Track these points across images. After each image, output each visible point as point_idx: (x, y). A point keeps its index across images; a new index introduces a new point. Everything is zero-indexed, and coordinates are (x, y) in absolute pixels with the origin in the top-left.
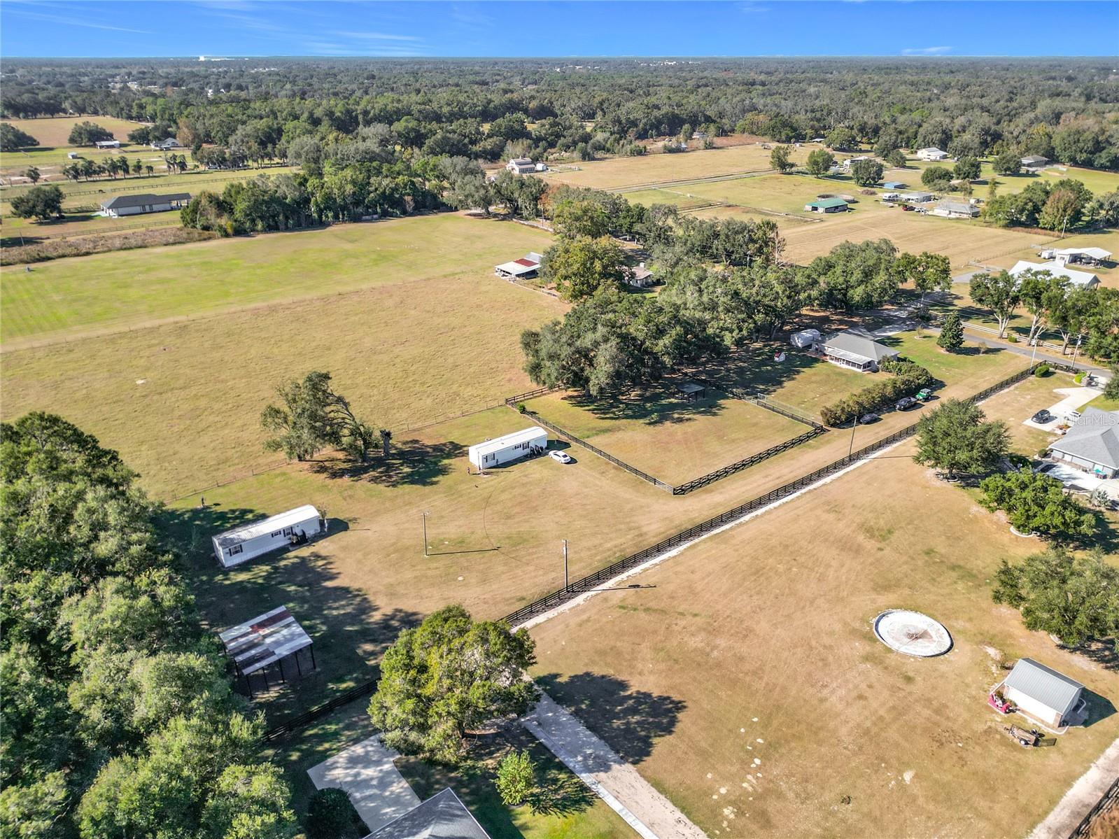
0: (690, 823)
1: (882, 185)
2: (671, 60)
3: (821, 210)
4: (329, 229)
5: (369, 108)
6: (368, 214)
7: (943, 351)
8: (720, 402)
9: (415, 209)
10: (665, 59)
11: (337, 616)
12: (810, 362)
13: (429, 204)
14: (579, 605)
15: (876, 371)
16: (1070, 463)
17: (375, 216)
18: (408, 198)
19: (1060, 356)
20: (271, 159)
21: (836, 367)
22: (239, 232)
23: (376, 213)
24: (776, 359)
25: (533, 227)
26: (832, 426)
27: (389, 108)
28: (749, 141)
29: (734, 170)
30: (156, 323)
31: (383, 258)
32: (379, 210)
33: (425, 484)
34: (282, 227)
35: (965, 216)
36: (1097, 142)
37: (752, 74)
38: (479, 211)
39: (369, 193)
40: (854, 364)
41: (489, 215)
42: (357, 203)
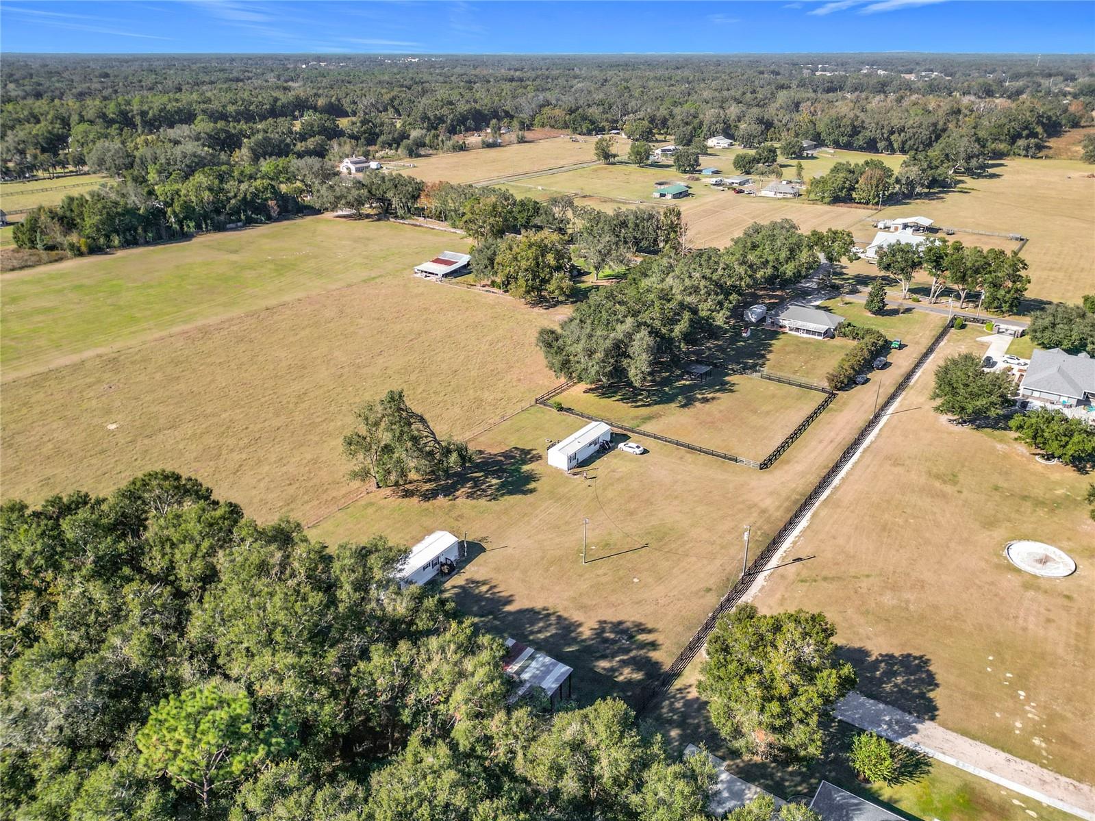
0: (1018, 760)
1: (701, 171)
2: (414, 56)
3: (669, 196)
4: (194, 240)
5: (145, 108)
6: (231, 222)
7: (869, 314)
8: (727, 378)
9: (279, 214)
10: (407, 56)
11: (546, 639)
12: (774, 335)
13: (291, 208)
14: (763, 587)
15: (833, 337)
16: (1038, 398)
17: (239, 224)
18: (271, 203)
19: (958, 310)
20: (64, 167)
21: (797, 337)
22: (94, 250)
23: (240, 220)
24: (744, 335)
25: (416, 225)
26: (839, 390)
27: (168, 107)
28: (553, 135)
29: (562, 163)
30: (76, 358)
31: (282, 268)
32: (243, 217)
33: (525, 493)
34: (142, 240)
35: (789, 196)
36: (854, 127)
37: (503, 71)
38: (346, 212)
39: (229, 199)
40: (814, 333)
41: (360, 217)
42: (218, 211)
